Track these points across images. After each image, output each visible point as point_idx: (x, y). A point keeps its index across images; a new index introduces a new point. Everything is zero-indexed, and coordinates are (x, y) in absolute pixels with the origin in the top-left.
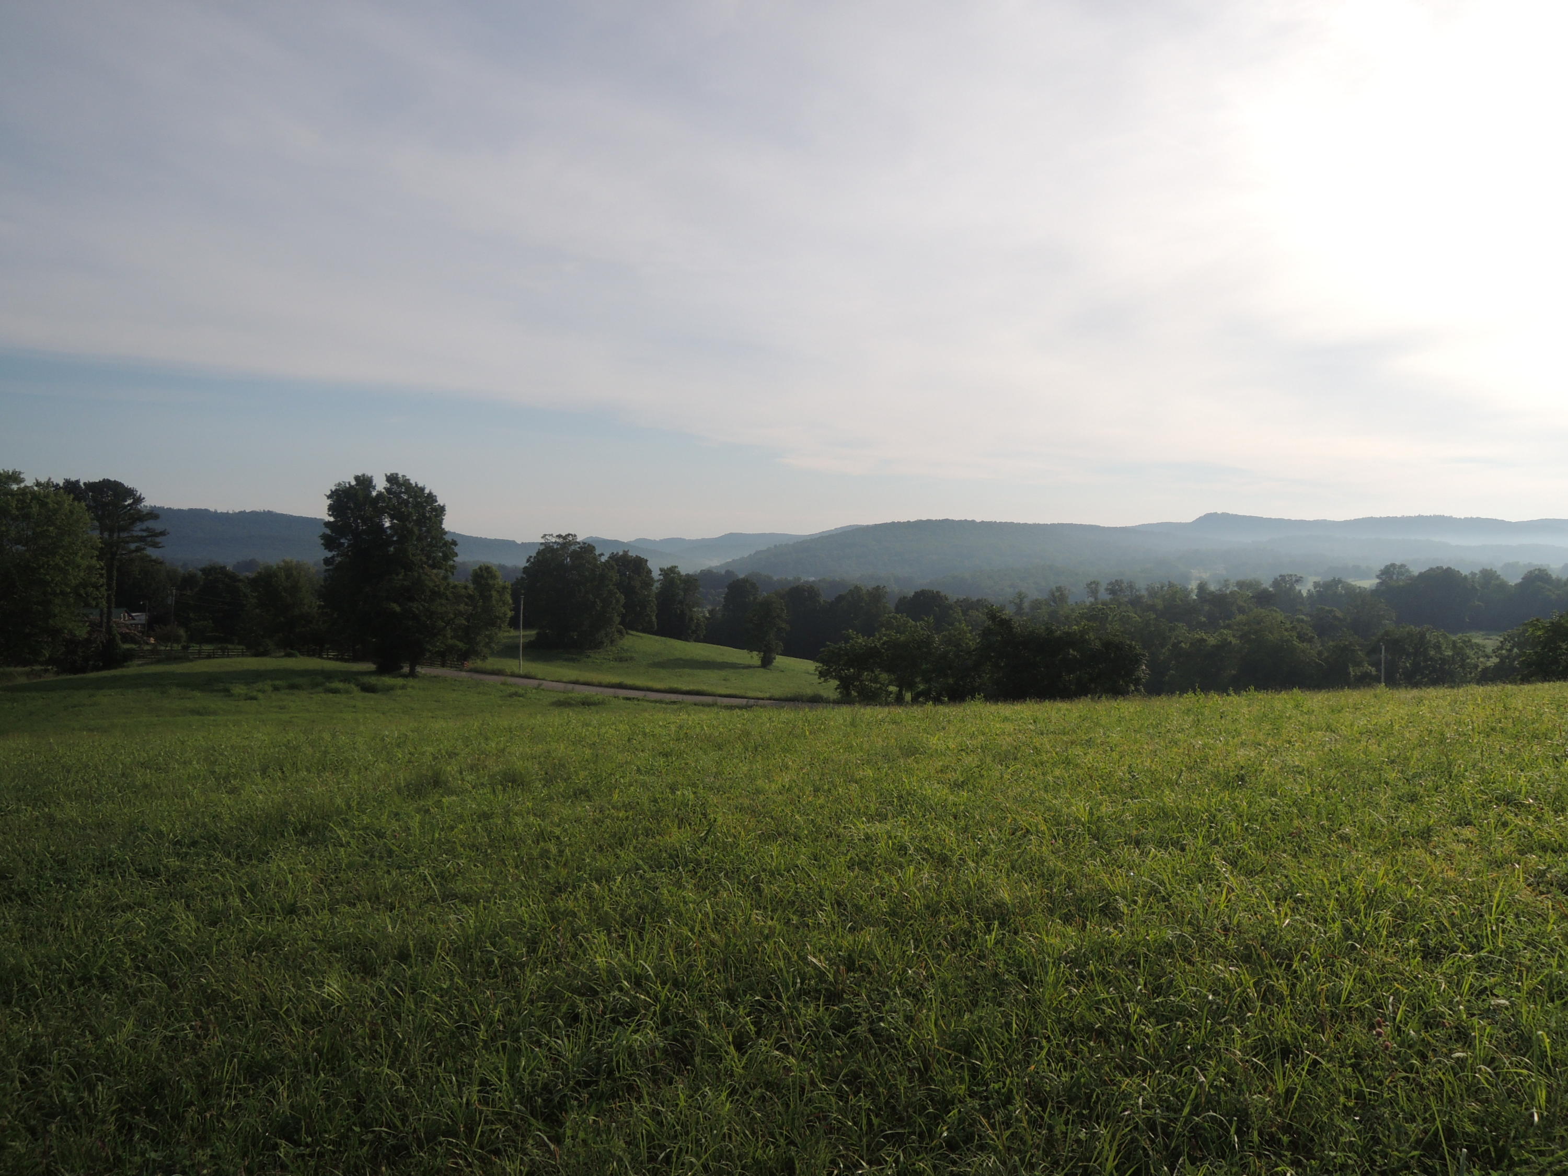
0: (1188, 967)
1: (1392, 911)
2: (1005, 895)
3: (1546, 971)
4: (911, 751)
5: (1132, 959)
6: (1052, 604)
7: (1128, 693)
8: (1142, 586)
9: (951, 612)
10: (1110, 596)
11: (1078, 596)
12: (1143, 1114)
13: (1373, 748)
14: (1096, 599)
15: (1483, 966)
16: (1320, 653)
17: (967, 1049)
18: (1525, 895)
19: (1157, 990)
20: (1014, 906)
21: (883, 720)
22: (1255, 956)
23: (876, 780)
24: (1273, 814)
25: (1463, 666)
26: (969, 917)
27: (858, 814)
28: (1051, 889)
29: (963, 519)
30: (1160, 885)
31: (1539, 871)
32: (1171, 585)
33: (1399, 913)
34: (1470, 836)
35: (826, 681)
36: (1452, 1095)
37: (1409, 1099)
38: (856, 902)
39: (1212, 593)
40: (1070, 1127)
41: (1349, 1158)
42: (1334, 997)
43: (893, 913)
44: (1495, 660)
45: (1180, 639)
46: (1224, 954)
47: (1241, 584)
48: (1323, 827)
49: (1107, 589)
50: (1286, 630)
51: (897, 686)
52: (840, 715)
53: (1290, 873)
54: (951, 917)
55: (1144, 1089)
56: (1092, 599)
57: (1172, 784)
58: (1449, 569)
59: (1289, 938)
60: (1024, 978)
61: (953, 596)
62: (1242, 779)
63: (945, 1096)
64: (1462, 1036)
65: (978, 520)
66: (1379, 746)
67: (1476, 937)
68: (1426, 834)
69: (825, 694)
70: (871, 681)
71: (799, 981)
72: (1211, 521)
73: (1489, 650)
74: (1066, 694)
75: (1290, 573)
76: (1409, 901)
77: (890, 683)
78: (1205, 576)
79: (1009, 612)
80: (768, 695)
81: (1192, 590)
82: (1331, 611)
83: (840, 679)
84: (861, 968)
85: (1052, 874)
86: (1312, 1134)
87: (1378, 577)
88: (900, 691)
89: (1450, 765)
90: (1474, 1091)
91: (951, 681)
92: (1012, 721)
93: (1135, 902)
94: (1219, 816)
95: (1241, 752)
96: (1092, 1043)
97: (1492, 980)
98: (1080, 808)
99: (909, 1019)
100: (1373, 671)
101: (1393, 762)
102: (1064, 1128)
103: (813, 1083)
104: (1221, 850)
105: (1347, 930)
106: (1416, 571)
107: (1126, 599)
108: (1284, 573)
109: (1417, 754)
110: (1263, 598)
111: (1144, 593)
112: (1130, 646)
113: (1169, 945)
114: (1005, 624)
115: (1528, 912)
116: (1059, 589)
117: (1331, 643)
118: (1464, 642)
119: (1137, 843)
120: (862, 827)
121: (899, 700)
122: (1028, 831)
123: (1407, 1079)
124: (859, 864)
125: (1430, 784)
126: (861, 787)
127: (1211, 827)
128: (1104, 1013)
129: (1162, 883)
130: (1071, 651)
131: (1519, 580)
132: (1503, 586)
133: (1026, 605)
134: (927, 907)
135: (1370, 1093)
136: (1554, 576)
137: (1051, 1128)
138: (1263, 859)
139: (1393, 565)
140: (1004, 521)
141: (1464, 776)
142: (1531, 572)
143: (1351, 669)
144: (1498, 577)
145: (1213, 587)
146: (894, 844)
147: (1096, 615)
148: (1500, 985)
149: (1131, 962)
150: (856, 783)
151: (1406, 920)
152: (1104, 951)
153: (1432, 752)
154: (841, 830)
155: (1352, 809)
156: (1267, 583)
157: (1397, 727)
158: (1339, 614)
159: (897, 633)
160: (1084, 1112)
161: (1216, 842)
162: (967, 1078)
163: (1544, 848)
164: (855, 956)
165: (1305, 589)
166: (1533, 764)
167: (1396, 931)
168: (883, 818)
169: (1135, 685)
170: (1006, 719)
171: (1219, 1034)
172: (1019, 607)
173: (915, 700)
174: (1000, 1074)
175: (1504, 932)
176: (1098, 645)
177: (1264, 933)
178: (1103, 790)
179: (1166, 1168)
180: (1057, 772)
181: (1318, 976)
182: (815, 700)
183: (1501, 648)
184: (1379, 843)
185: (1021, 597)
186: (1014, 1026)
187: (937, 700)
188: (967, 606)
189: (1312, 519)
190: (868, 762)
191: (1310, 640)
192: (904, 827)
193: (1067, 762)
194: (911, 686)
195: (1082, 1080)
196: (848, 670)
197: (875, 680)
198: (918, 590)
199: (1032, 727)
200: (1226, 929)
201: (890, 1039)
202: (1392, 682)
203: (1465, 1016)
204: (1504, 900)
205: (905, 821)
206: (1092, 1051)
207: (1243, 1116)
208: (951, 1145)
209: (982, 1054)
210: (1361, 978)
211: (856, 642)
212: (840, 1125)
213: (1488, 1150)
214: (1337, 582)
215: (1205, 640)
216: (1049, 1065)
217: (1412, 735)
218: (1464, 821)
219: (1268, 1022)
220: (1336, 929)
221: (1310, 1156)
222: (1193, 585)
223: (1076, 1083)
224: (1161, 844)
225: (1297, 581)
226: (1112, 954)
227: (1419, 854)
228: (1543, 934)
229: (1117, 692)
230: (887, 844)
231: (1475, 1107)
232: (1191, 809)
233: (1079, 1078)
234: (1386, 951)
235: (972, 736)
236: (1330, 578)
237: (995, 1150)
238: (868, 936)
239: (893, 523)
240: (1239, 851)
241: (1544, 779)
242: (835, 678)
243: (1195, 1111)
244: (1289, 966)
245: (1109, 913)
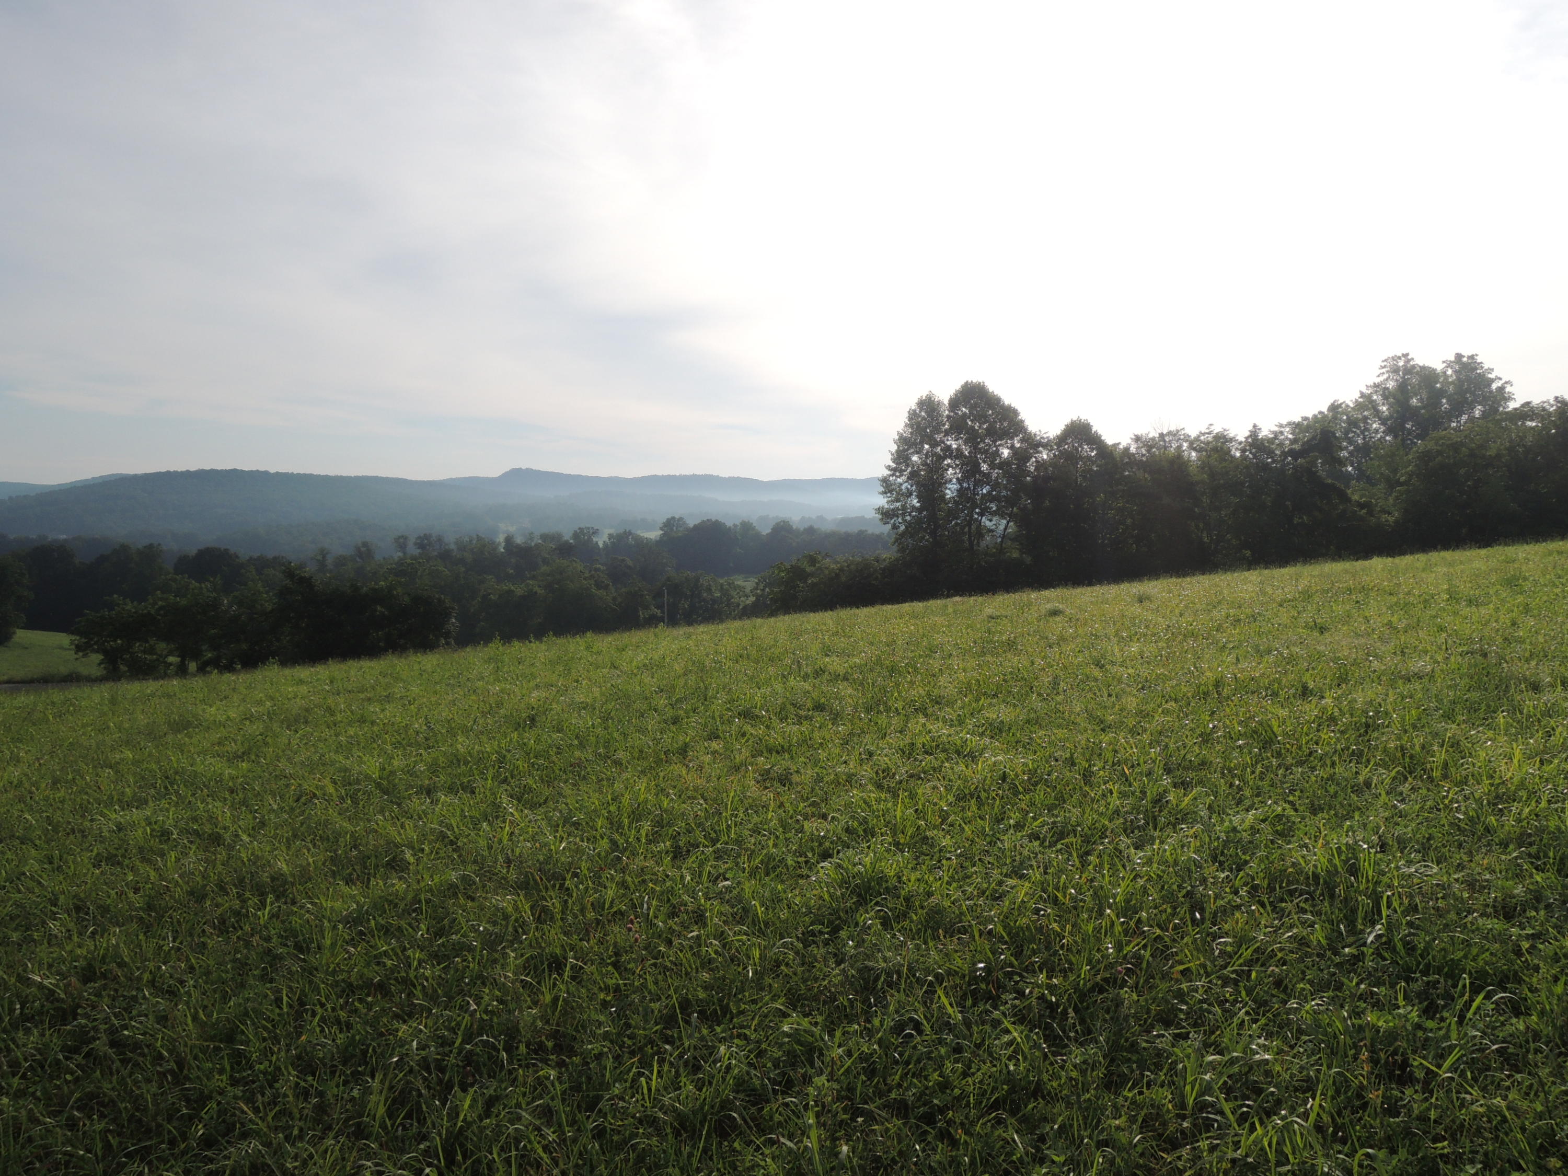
0: (470, 904)
1: (652, 821)
2: (282, 866)
3: (765, 852)
4: (182, 725)
5: (414, 907)
6: (358, 559)
7: (439, 646)
8: (450, 539)
9: (243, 571)
10: (419, 551)
11: (386, 552)
12: (417, 1055)
13: (647, 680)
14: (405, 553)
15: (719, 856)
16: (614, 599)
17: (230, 1037)
18: (754, 790)
19: (440, 933)
20: (293, 875)
21: (153, 695)
22: (532, 882)
23: (136, 763)
24: (558, 748)
25: (728, 605)
26: (239, 896)
27: (110, 803)
28: (336, 851)
29: (254, 469)
30: (448, 829)
31: (765, 770)
32: (479, 538)
33: (658, 822)
34: (717, 748)
35: (85, 656)
36: (689, 970)
37: (656, 983)
38: (101, 902)
39: (518, 546)
40: (341, 1088)
41: (604, 1046)
42: (598, 906)
43: (150, 907)
44: (753, 599)
45: (490, 591)
46: (503, 885)
47: (544, 537)
48: (600, 755)
49: (415, 544)
50: (585, 579)
51: (178, 656)
52: (98, 695)
53: (568, 801)
54: (219, 899)
55: (421, 1031)
56: (400, 554)
57: (466, 731)
58: (717, 521)
59: (563, 859)
60: (299, 947)
61: (244, 553)
62: (533, 719)
63: (202, 1092)
64: (699, 918)
65: (272, 471)
66: (653, 677)
67: (715, 832)
68: (683, 751)
69: (84, 671)
70: (145, 652)
71: (18, 1006)
72: (517, 475)
73: (748, 590)
74: (372, 651)
75: (588, 525)
76: (666, 811)
77: (171, 653)
78: (512, 529)
79: (310, 569)
80: (5, 678)
81: (499, 544)
82: (623, 560)
83: (105, 652)
84: (104, 976)
85: (338, 835)
86: (574, 1033)
87: (661, 529)
88: (183, 662)
89: (706, 688)
90: (707, 963)
91: (244, 646)
92: (307, 683)
93: (422, 850)
94: (509, 756)
95: (535, 694)
96: (370, 999)
97: (726, 866)
98: (372, 765)
99: (163, 1019)
100: (659, 614)
101: (662, 691)
102: (335, 1091)
103: (34, 1120)
104: (509, 788)
105: (614, 843)
106: (691, 523)
107: (436, 553)
108: (582, 526)
109: (682, 682)
110: (565, 549)
111: (452, 546)
112: (439, 600)
113: (452, 886)
114: (305, 582)
115: (756, 805)
116: (365, 544)
117: (623, 590)
118: (729, 584)
119: (429, 792)
120: (117, 816)
121: (182, 671)
122: (315, 795)
123: (655, 965)
124: (107, 859)
125: (689, 707)
126: (117, 772)
127: (500, 767)
128: (385, 966)
129: (450, 827)
130: (379, 608)
131: (769, 531)
132: (758, 535)
133: (330, 561)
134: (191, 893)
135: (625, 985)
136: (794, 527)
137: (321, 1094)
138: (547, 792)
139: (673, 518)
140: (302, 472)
141: (715, 698)
142: (777, 524)
143: (641, 613)
144: (754, 528)
145: (519, 540)
146: (152, 830)
147: (404, 570)
148: (731, 869)
149: (414, 911)
150: (111, 767)
151: (662, 827)
152: (389, 902)
153: (692, 680)
154: (88, 824)
155: (625, 735)
156: (567, 536)
157: (667, 660)
158: (630, 563)
159: (175, 596)
160: (360, 1069)
161: (505, 781)
162: (228, 1068)
163: (770, 751)
164: (97, 965)
165: (601, 541)
166: (768, 682)
167: (654, 838)
168: (141, 803)
169: (445, 639)
170: (301, 682)
171: (495, 961)
172: (322, 564)
173: (202, 670)
174: (266, 1053)
175: (736, 825)
176: (407, 599)
177: (541, 858)
178: (397, 745)
179: (437, 1102)
180: (351, 732)
181: (587, 889)
182: (71, 679)
183: (756, 589)
184: (645, 764)
185: (324, 553)
186: (285, 999)
187: (230, 668)
188: (262, 564)
189: (606, 476)
190: (128, 743)
191: (606, 587)
192: (168, 810)
193: (362, 720)
194: (196, 655)
195: (357, 1037)
196: (115, 641)
197: (151, 651)
198: (202, 547)
199: (327, 688)
200: (508, 862)
201: (137, 1046)
202: (673, 621)
203: (703, 901)
204: (737, 798)
205: (169, 804)
206: (370, 1007)
207: (512, 1033)
208: (208, 1142)
209: (248, 1037)
210: (623, 885)
211: (123, 609)
212: (67, 1158)
213: (715, 1010)
214: (628, 534)
215: (513, 591)
216: (322, 1031)
217: (678, 668)
218: (714, 736)
219: (540, 940)
220: (605, 844)
221: (572, 1052)
222: (501, 539)
223: (352, 1042)
224: (451, 789)
225: (593, 533)
226: (396, 906)
227: (677, 769)
228: (767, 821)
229: (426, 646)
230: (145, 831)
231: (706, 976)
232: (483, 753)
233: (354, 1036)
234: (645, 857)
235: (260, 703)
236: (622, 531)
237: (257, 1134)
238: (114, 938)
239: (168, 473)
240: (525, 786)
241: (774, 693)
242: (97, 651)
243: (468, 1039)
244: (562, 886)
245: (396, 865)
